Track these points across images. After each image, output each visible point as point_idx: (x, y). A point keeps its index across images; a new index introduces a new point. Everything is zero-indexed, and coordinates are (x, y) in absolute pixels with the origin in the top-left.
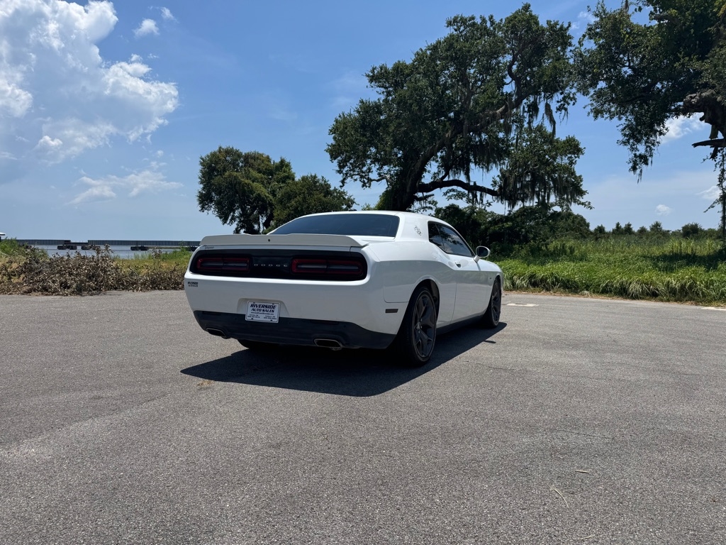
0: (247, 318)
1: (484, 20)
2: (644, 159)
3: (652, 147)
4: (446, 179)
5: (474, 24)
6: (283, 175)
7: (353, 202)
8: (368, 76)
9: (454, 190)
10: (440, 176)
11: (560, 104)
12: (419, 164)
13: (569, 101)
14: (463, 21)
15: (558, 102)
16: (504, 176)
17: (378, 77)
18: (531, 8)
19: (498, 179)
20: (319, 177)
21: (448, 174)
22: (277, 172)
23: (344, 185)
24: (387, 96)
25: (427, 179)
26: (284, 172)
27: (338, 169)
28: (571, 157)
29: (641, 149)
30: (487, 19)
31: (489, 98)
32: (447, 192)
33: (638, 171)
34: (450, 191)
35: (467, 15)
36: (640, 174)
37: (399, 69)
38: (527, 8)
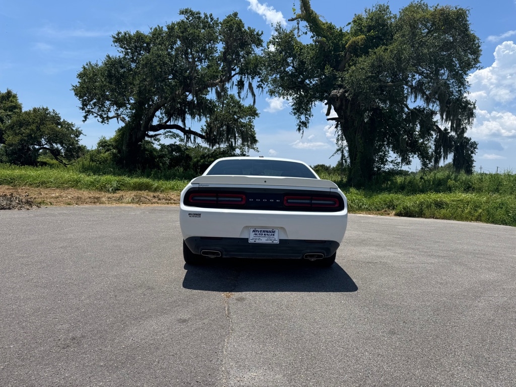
0: (250, 241)
1: (206, 16)
2: (305, 124)
3: (309, 118)
4: (168, 123)
5: (199, 18)
6: (10, 104)
7: (80, 133)
8: (114, 37)
9: (170, 132)
10: (164, 121)
11: (259, 83)
12: (152, 111)
13: (264, 83)
14: (192, 14)
15: (258, 82)
16: (209, 125)
17: (121, 40)
18: (238, 16)
19: (205, 128)
20: (51, 110)
21: (170, 120)
22: (4, 102)
23: (86, 120)
24: (125, 55)
25: (155, 122)
26: (12, 102)
27: (81, 106)
28: (250, 118)
29: (303, 118)
30: (208, 16)
31: (214, 72)
32: (165, 133)
33: (301, 131)
34: (168, 132)
35: (195, 10)
36: (303, 134)
37: (139, 37)
38: (236, 15)
